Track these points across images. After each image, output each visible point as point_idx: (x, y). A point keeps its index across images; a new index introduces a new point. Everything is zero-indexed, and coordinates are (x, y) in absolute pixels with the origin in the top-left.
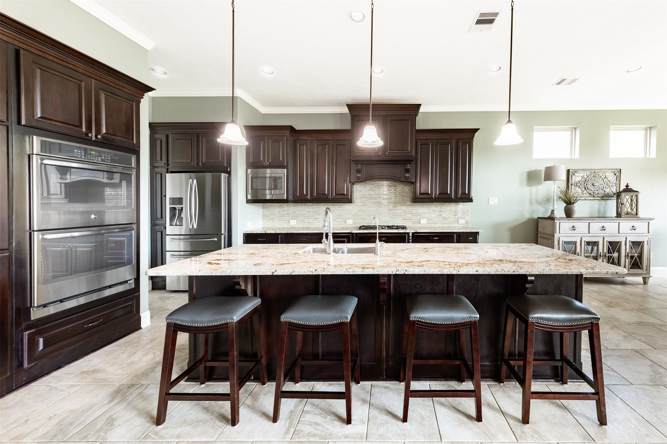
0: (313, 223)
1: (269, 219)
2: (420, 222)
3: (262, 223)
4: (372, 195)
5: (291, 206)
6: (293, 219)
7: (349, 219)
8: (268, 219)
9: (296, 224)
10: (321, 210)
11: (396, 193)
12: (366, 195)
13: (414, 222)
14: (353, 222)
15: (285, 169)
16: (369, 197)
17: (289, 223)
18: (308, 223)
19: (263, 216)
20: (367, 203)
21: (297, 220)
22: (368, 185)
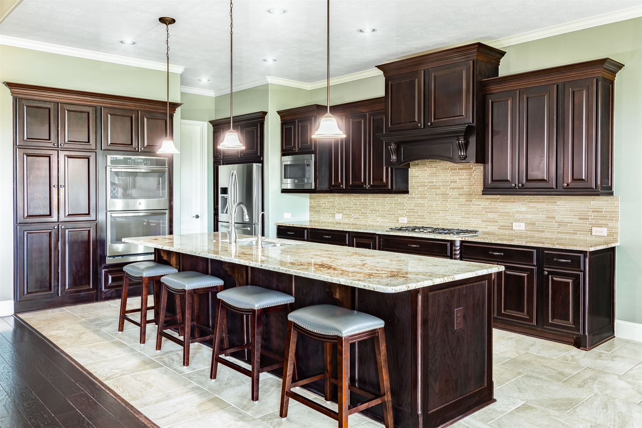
0: (359, 218)
1: (316, 211)
2: (512, 227)
3: (310, 215)
4: (433, 182)
5: (336, 197)
6: (339, 213)
7: (402, 216)
8: (314, 211)
9: (341, 218)
10: (369, 203)
11: (471, 179)
12: (425, 182)
13: (501, 226)
14: (408, 221)
15: (313, 155)
16: (429, 186)
17: (335, 217)
18: (354, 218)
19: (310, 208)
20: (426, 194)
21: (343, 214)
22: (428, 169)
